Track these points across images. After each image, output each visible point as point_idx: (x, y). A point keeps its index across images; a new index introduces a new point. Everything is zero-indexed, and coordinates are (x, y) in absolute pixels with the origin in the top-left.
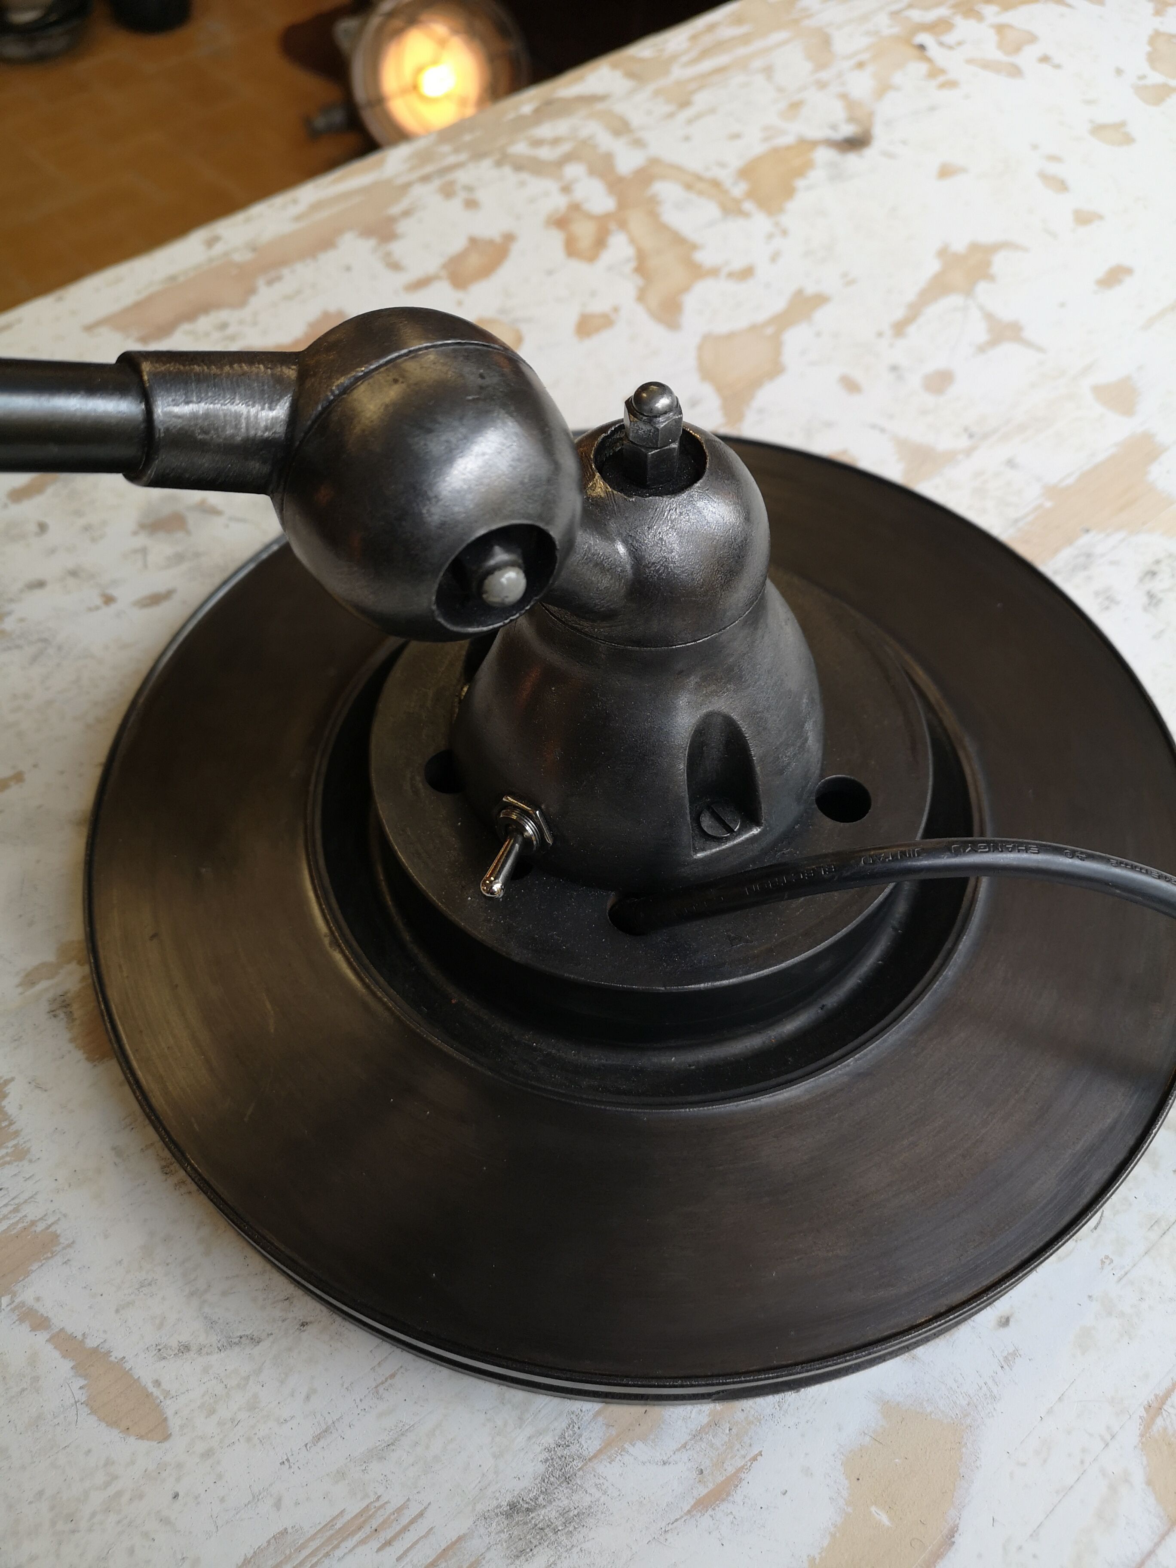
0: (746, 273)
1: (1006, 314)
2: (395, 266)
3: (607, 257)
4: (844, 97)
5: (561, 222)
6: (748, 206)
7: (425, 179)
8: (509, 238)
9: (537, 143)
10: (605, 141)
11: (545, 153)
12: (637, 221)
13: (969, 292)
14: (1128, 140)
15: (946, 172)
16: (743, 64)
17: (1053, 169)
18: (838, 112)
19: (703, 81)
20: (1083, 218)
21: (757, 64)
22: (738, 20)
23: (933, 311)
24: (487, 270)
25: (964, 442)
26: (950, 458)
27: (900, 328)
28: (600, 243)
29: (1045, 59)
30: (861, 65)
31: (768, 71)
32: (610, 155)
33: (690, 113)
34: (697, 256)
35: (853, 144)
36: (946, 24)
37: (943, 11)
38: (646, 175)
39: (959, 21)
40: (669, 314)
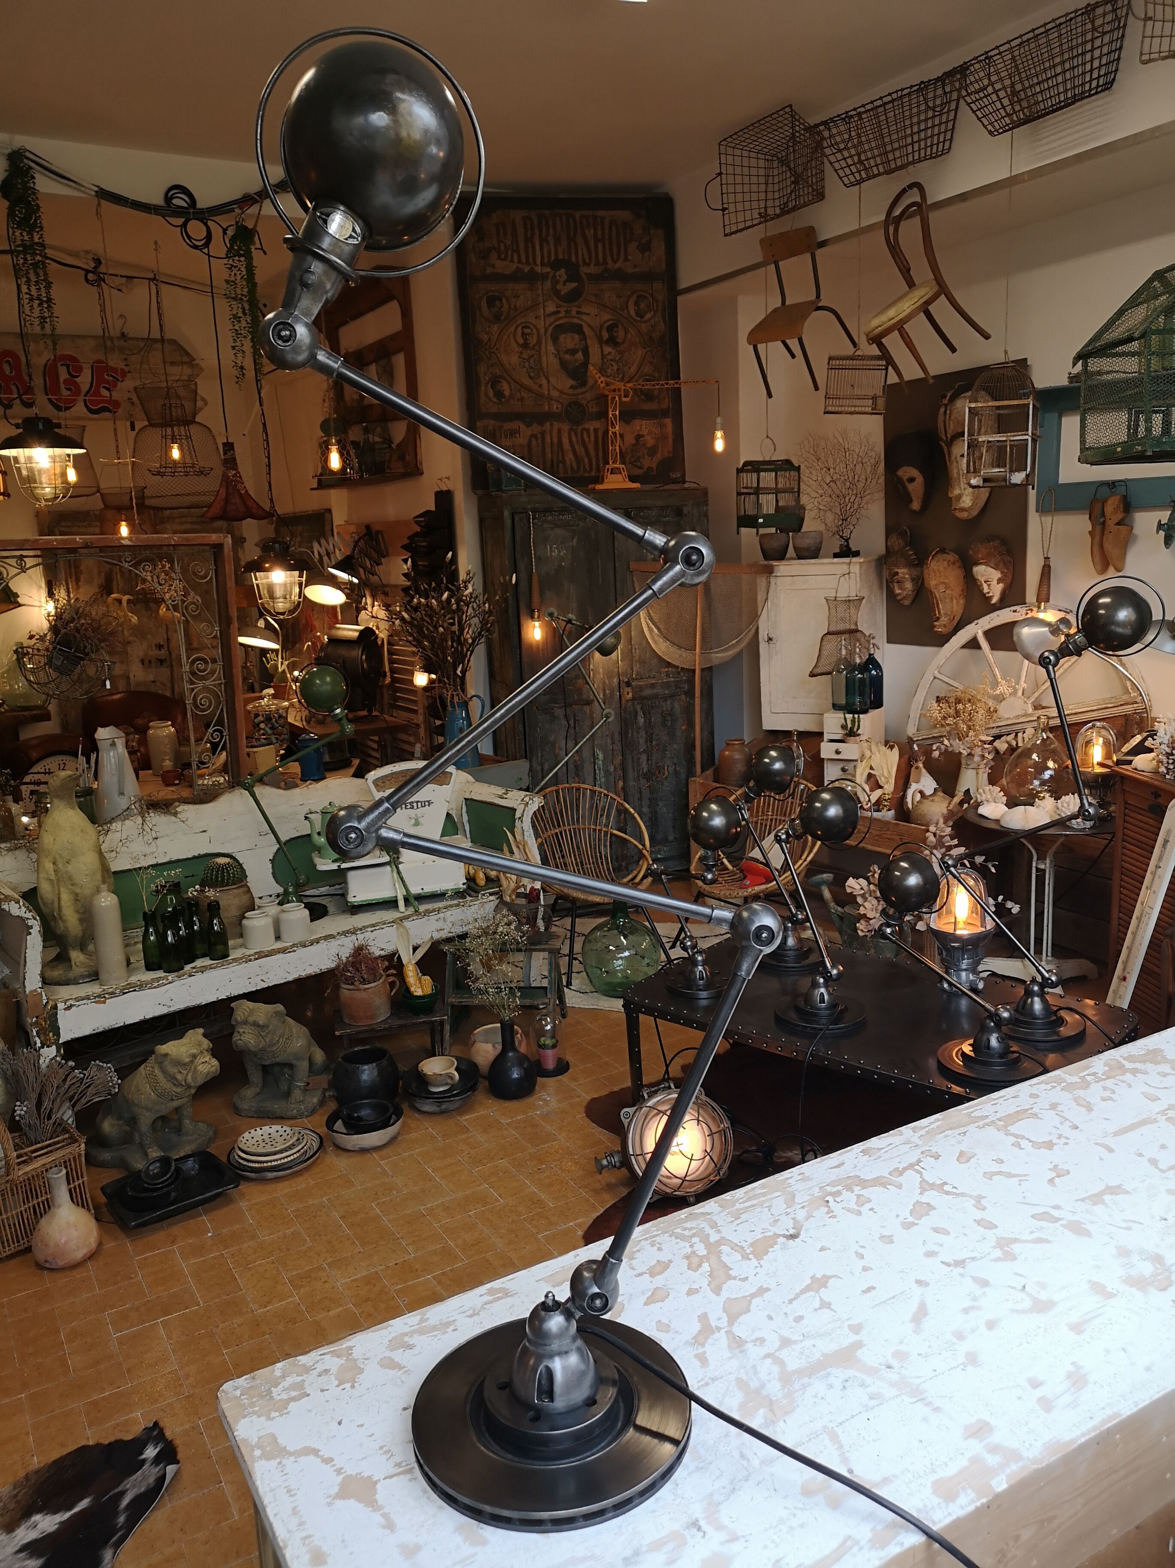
0: (746, 1279)
1: (827, 1299)
2: (633, 1269)
3: (701, 1270)
4: (794, 1219)
5: (687, 1257)
6: (751, 1256)
7: (646, 1239)
8: (670, 1261)
9: (685, 1229)
10: (708, 1230)
11: (686, 1233)
12: (713, 1259)
13: (817, 1291)
14: (892, 1242)
15: (822, 1249)
16: (761, 1204)
17: (861, 1251)
18: (791, 1224)
19: (746, 1210)
20: (865, 1269)
21: (766, 1204)
22: (763, 1187)
23: (803, 1296)
24: (661, 1272)
25: (801, 1338)
26: (795, 1342)
27: (791, 1301)
28: (700, 1265)
29: (871, 1209)
30: (803, 1207)
31: (769, 1207)
32: (708, 1235)
33: (739, 1221)
34: (731, 1272)
35: (793, 1237)
36: (839, 1193)
37: (840, 1188)
38: (719, 1243)
39: (844, 1192)
40: (717, 1291)
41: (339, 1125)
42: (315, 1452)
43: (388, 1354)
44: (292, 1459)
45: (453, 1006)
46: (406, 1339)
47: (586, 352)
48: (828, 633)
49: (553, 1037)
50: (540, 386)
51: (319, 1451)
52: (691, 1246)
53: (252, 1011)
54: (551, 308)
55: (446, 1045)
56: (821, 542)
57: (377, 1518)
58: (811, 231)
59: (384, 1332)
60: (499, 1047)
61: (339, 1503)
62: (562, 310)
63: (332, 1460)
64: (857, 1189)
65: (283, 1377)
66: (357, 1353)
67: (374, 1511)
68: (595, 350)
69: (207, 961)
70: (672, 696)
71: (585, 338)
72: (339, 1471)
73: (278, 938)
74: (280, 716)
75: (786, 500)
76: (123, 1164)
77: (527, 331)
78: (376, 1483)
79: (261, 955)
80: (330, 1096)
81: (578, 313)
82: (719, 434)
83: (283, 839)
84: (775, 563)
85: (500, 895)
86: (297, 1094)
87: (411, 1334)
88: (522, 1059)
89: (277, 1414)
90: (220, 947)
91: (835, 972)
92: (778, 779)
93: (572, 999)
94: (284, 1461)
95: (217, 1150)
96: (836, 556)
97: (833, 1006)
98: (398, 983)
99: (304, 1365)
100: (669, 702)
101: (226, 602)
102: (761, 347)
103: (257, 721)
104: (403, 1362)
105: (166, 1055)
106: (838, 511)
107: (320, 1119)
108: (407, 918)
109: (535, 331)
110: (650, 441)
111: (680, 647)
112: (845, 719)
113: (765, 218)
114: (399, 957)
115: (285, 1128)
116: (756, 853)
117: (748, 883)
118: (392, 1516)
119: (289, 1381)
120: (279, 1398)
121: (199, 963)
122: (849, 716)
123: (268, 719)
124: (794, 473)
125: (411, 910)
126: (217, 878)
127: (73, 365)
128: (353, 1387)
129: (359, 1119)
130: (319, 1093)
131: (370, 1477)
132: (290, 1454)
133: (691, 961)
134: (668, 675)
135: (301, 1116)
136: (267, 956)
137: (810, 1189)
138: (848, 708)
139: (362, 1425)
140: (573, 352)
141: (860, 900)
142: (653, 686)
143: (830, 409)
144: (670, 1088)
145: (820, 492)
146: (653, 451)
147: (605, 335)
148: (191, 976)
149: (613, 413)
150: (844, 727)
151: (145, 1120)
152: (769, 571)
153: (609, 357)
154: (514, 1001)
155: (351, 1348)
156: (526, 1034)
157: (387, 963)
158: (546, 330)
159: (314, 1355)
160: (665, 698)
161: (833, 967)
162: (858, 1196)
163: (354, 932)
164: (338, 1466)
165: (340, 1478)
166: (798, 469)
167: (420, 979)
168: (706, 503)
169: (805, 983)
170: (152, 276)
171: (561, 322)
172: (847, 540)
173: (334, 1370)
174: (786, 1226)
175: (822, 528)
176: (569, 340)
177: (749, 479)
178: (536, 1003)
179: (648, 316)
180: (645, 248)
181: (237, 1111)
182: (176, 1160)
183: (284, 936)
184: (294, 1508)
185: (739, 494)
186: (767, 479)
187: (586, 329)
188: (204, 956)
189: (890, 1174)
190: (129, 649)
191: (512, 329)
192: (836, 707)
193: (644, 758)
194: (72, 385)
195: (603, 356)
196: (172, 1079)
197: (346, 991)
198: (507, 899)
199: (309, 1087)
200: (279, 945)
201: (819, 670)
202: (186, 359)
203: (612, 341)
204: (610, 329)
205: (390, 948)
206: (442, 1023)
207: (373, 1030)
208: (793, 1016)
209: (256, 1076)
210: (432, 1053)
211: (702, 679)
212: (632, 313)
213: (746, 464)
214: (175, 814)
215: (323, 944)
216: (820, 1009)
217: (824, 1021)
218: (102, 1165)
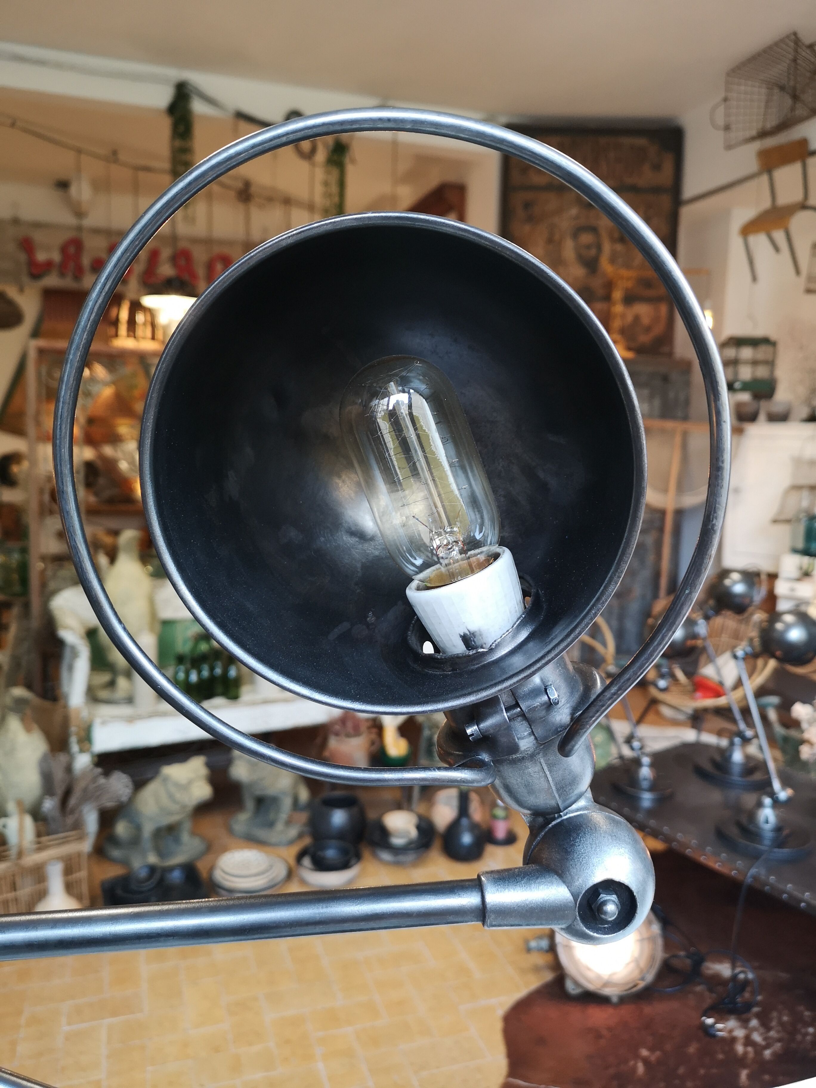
41: (307, 861)
47: (599, 247)
48: (792, 488)
49: (505, 810)
54: (574, 213)
55: (413, 802)
56: (791, 409)
58: (804, 142)
60: (456, 813)
62: (583, 215)
68: (607, 247)
69: (223, 700)
70: (645, 531)
71: (599, 237)
75: (762, 372)
76: (125, 863)
84: (746, 424)
86: (280, 826)
88: (474, 827)
90: (233, 690)
91: (784, 795)
92: (738, 601)
95: (202, 866)
96: (803, 421)
97: (778, 829)
98: (377, 742)
102: (751, 240)
105: (168, 776)
107: (295, 850)
110: (646, 321)
111: (655, 490)
112: (802, 562)
113: (763, 134)
116: (708, 671)
117: (698, 696)
121: (216, 701)
122: (806, 560)
124: (770, 348)
129: (325, 857)
130: (298, 828)
133: (637, 762)
135: (280, 844)
138: (806, 552)
140: (588, 247)
141: (804, 726)
143: (810, 288)
146: (648, 329)
149: (617, 295)
150: (800, 568)
151: (148, 829)
152: (742, 431)
153: (618, 252)
156: (482, 802)
157: (369, 724)
166: (775, 344)
167: (396, 743)
168: (689, 372)
169: (749, 799)
171: (581, 224)
172: (813, 408)
175: (792, 397)
176: (586, 238)
177: (732, 352)
180: (657, 167)
181: (230, 831)
186: (747, 353)
187: (601, 230)
188: (220, 695)
192: (795, 551)
195: (613, 250)
196: (171, 797)
197: (331, 742)
201: (781, 518)
208: (733, 831)
209: (250, 804)
210: (399, 806)
211: (672, 519)
213: (730, 339)
216: (764, 830)
217: (767, 842)
218: (113, 861)
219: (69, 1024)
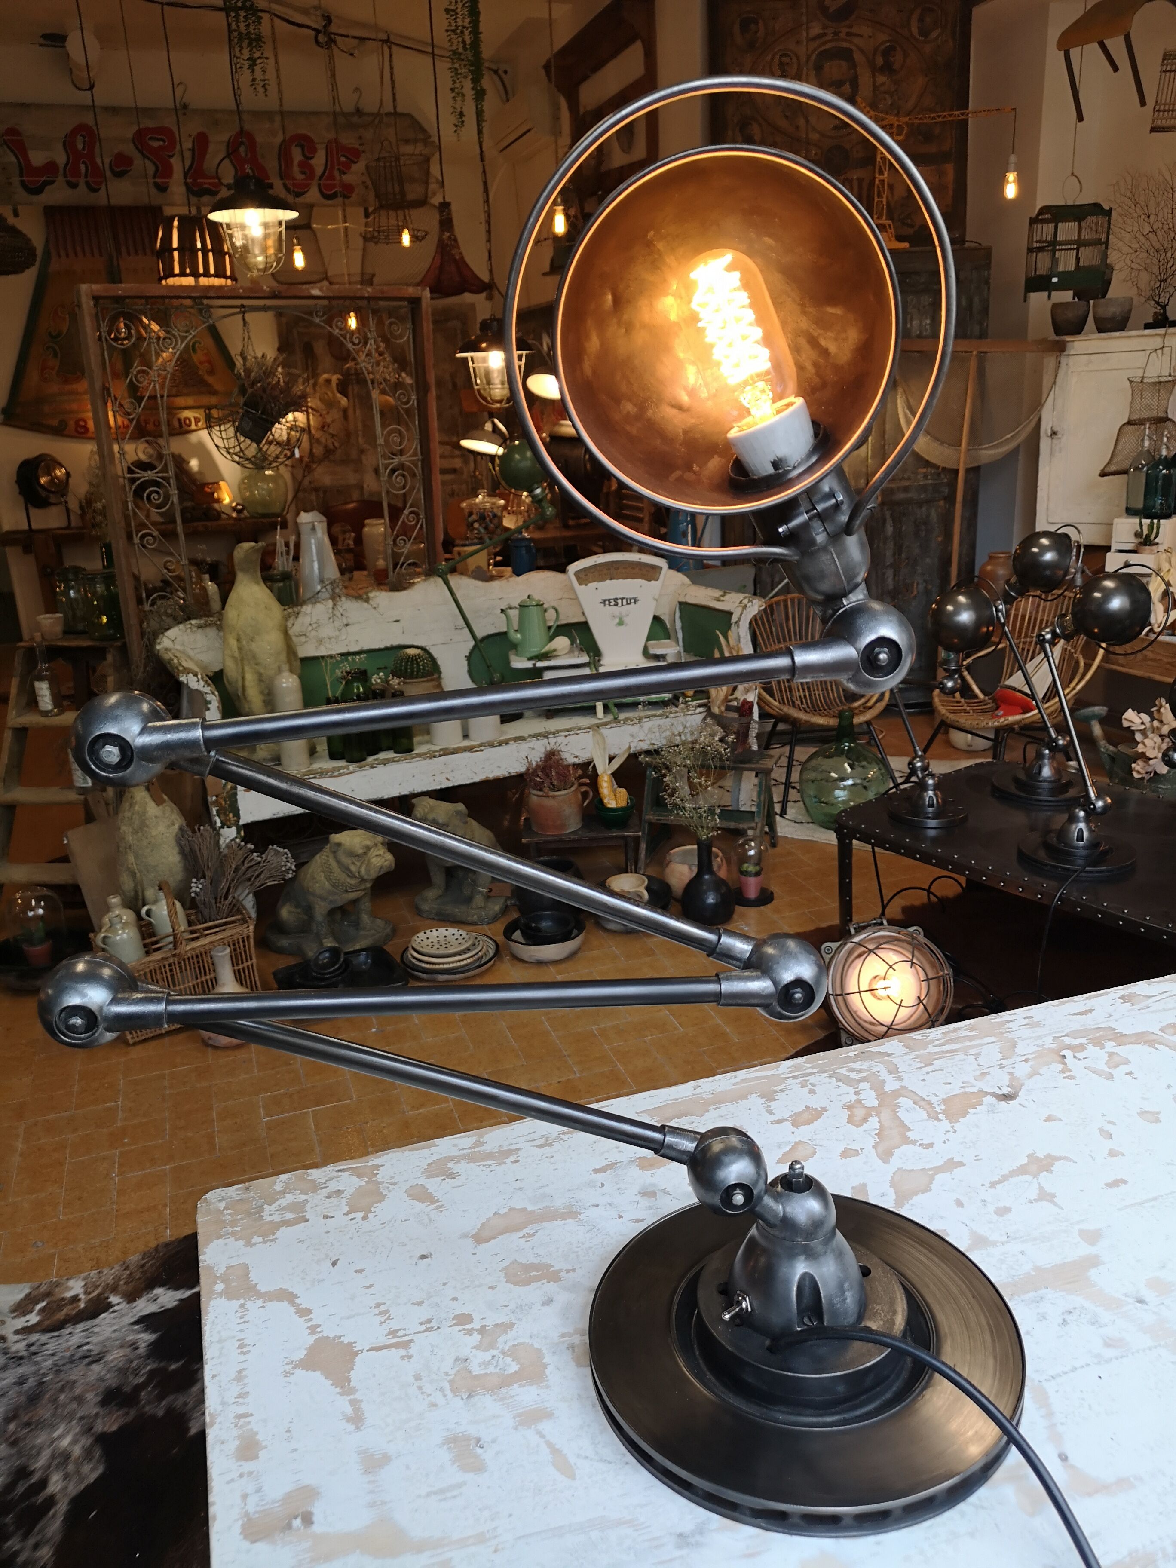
0: (931, 1145)
1: (1049, 1189)
2: (771, 1112)
3: (865, 1126)
4: (1011, 1074)
5: (849, 1107)
6: (941, 1116)
7: (795, 1077)
8: (825, 1109)
9: (852, 1070)
10: (884, 1074)
11: (853, 1075)
12: (886, 1114)
13: (1035, 1176)
14: (1158, 1121)
15: (1049, 1119)
16: (965, 1050)
17: (1108, 1128)
18: (1006, 1080)
19: (942, 1055)
20: (1112, 1153)
21: (972, 1051)
22: (971, 1029)
23: (1013, 1180)
24: (809, 1122)
25: (1005, 1239)
26: (994, 1244)
27: (993, 1185)
28: (865, 1120)
29: (1129, 1074)
30: (1026, 1061)
31: (977, 1056)
32: (884, 1081)
33: (929, 1069)
34: (909, 1134)
35: (1007, 1097)
36: (1082, 1047)
37: (1083, 1041)
38: (896, 1094)
39: (1090, 1047)
40: (886, 1156)
41: (517, 935)
42: (290, 1297)
43: (422, 1181)
44: (260, 1302)
45: (651, 824)
46: (450, 1165)
47: (855, 82)
48: (1129, 423)
49: (758, 864)
50: (797, 128)
51: (296, 1297)
52: (857, 1093)
53: (432, 809)
54: (816, 30)
55: (641, 864)
56: (1130, 311)
57: (344, 1404)
59: (426, 1152)
60: (695, 870)
61: (299, 1372)
62: (830, 31)
63: (309, 1311)
64: (1110, 1046)
65: (283, 1193)
66: (383, 1175)
67: (341, 1394)
69: (390, 755)
70: (928, 502)
71: (853, 65)
72: (313, 1329)
73: (466, 736)
74: (495, 516)
75: (1089, 257)
76: (297, 951)
77: (785, 60)
78: (356, 1353)
79: (446, 752)
80: (514, 905)
81: (848, 34)
82: (1011, 176)
83: (480, 634)
84: (1068, 338)
85: (707, 706)
86: (478, 900)
87: (457, 1159)
88: (719, 884)
89: (260, 1239)
90: (405, 741)
91: (1100, 804)
92: (1048, 573)
93: (785, 828)
94: (249, 1304)
95: (392, 948)
96: (1147, 326)
97: (1093, 845)
98: (591, 794)
99: (314, 1181)
100: (924, 509)
101: (424, 367)
102: (1075, 53)
103: (470, 519)
104: (437, 1195)
105: (339, 845)
106: (1156, 270)
107: (500, 927)
108: (605, 724)
109: (795, 59)
111: (942, 443)
112: (1141, 525)
114: (594, 766)
115: (461, 932)
117: (1001, 713)
118: (364, 1406)
119: (290, 1198)
120: (270, 1218)
121: (382, 755)
122: (1146, 522)
123: (482, 518)
124: (1102, 220)
125: (610, 718)
126: (406, 669)
127: (307, 144)
128: (365, 1218)
129: (538, 930)
130: (502, 901)
131: (350, 1344)
132: (259, 1295)
133: (922, 786)
134: (925, 477)
135: (482, 922)
136: (452, 753)
137: (1039, 1037)
138: (1146, 512)
139: (361, 1271)
141: (1138, 737)
142: (906, 489)
143: (1159, 123)
144: (882, 924)
145: (1136, 246)
147: (880, 61)
148: (372, 767)
150: (1138, 535)
151: (321, 910)
152: (1060, 348)
153: (882, 89)
154: (713, 819)
155: (377, 1167)
156: (726, 858)
157: (580, 772)
158: (809, 57)
159: (330, 1170)
160: (920, 504)
161: (1098, 797)
162: (1111, 1055)
163: (546, 735)
164: (314, 1323)
165: (312, 1339)
166: (1109, 213)
167: (614, 792)
168: (988, 266)
169: (1060, 817)
170: (385, 38)
171: (828, 46)
172: (1164, 307)
173: (349, 1192)
174: (1000, 1082)
175: (1132, 292)
176: (835, 69)
177: (1046, 231)
178: (742, 826)
179: (934, 34)
181: (417, 911)
182: (346, 953)
183: (472, 733)
184: (240, 1372)
185: (1030, 250)
186: (1068, 230)
187: (857, 56)
188: (388, 749)
189: (1162, 1030)
190: (363, 457)
191: (769, 58)
192: (1130, 512)
193: (890, 573)
194: (306, 167)
195: (875, 87)
196: (347, 870)
197: (534, 798)
198: (716, 710)
199: (491, 894)
200: (466, 743)
201: (1113, 468)
202: (421, 136)
203: (887, 68)
204: (888, 52)
205: (584, 757)
206: (637, 840)
207: (561, 841)
208: (1042, 854)
209: (438, 878)
210: (624, 870)
211: (966, 482)
212: (915, 30)
213: (1044, 210)
214: (367, 600)
215: (513, 746)
216: (1077, 848)
217: (1080, 861)
218: (280, 951)
219: (267, 1115)
